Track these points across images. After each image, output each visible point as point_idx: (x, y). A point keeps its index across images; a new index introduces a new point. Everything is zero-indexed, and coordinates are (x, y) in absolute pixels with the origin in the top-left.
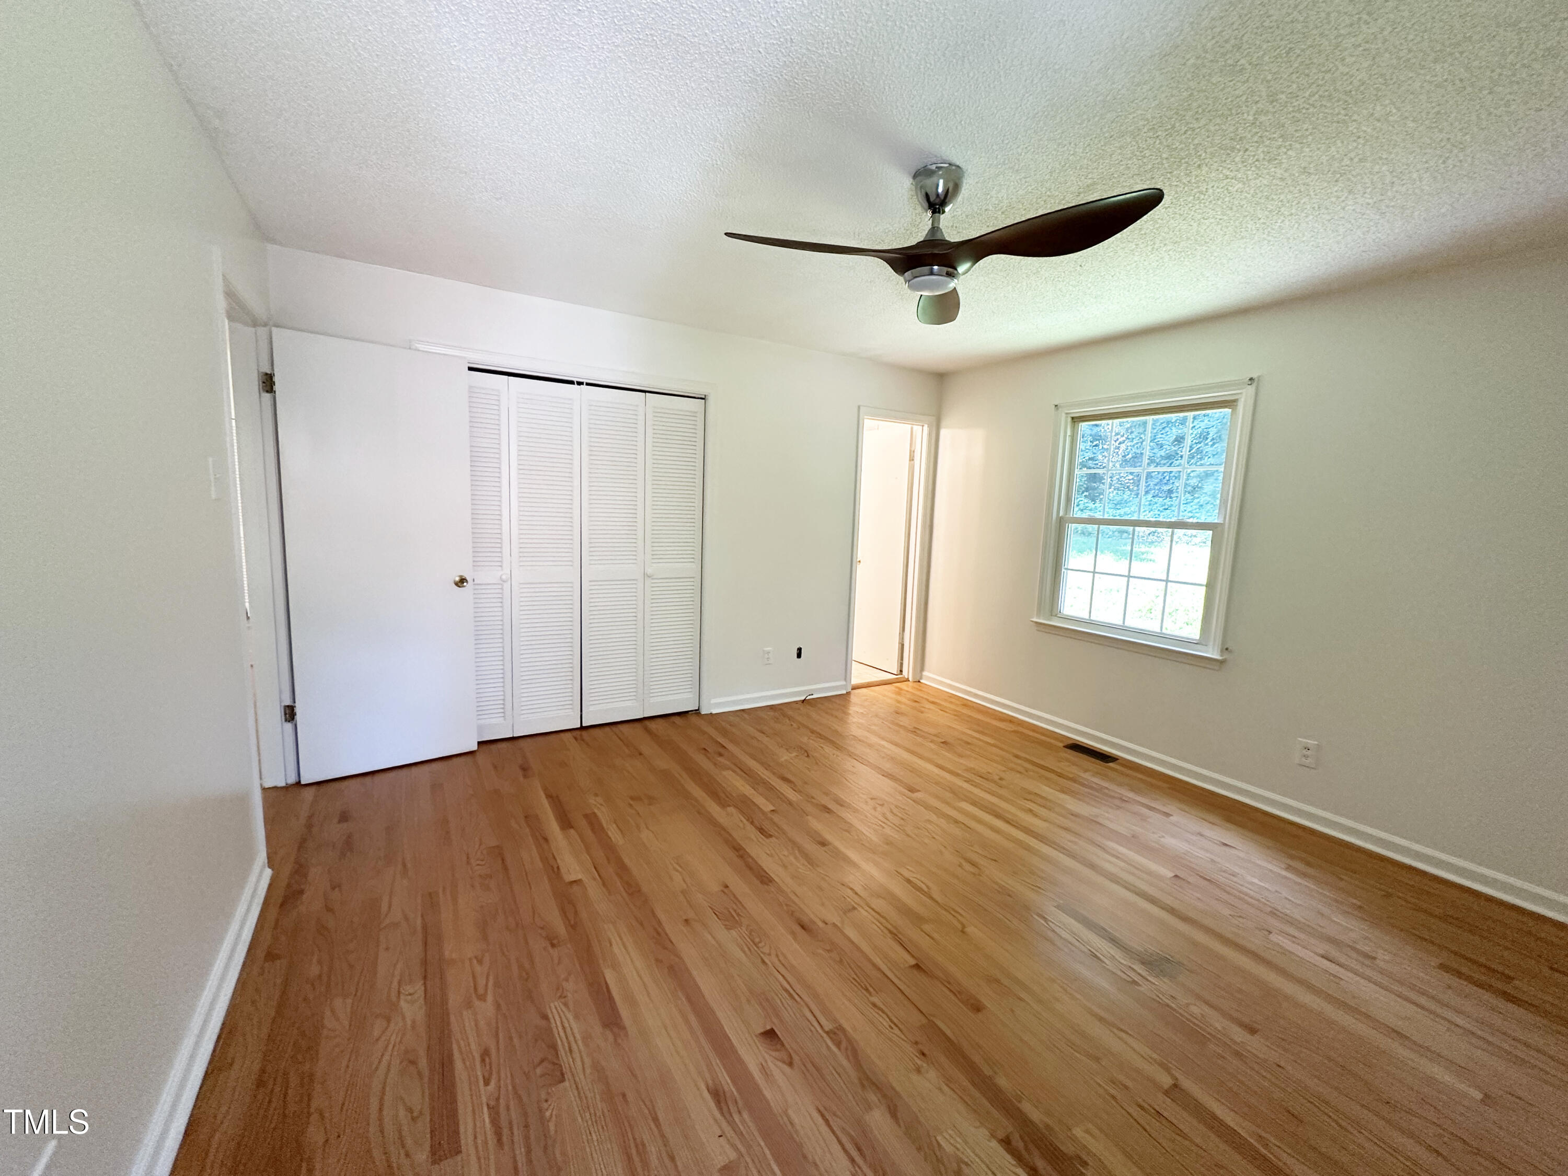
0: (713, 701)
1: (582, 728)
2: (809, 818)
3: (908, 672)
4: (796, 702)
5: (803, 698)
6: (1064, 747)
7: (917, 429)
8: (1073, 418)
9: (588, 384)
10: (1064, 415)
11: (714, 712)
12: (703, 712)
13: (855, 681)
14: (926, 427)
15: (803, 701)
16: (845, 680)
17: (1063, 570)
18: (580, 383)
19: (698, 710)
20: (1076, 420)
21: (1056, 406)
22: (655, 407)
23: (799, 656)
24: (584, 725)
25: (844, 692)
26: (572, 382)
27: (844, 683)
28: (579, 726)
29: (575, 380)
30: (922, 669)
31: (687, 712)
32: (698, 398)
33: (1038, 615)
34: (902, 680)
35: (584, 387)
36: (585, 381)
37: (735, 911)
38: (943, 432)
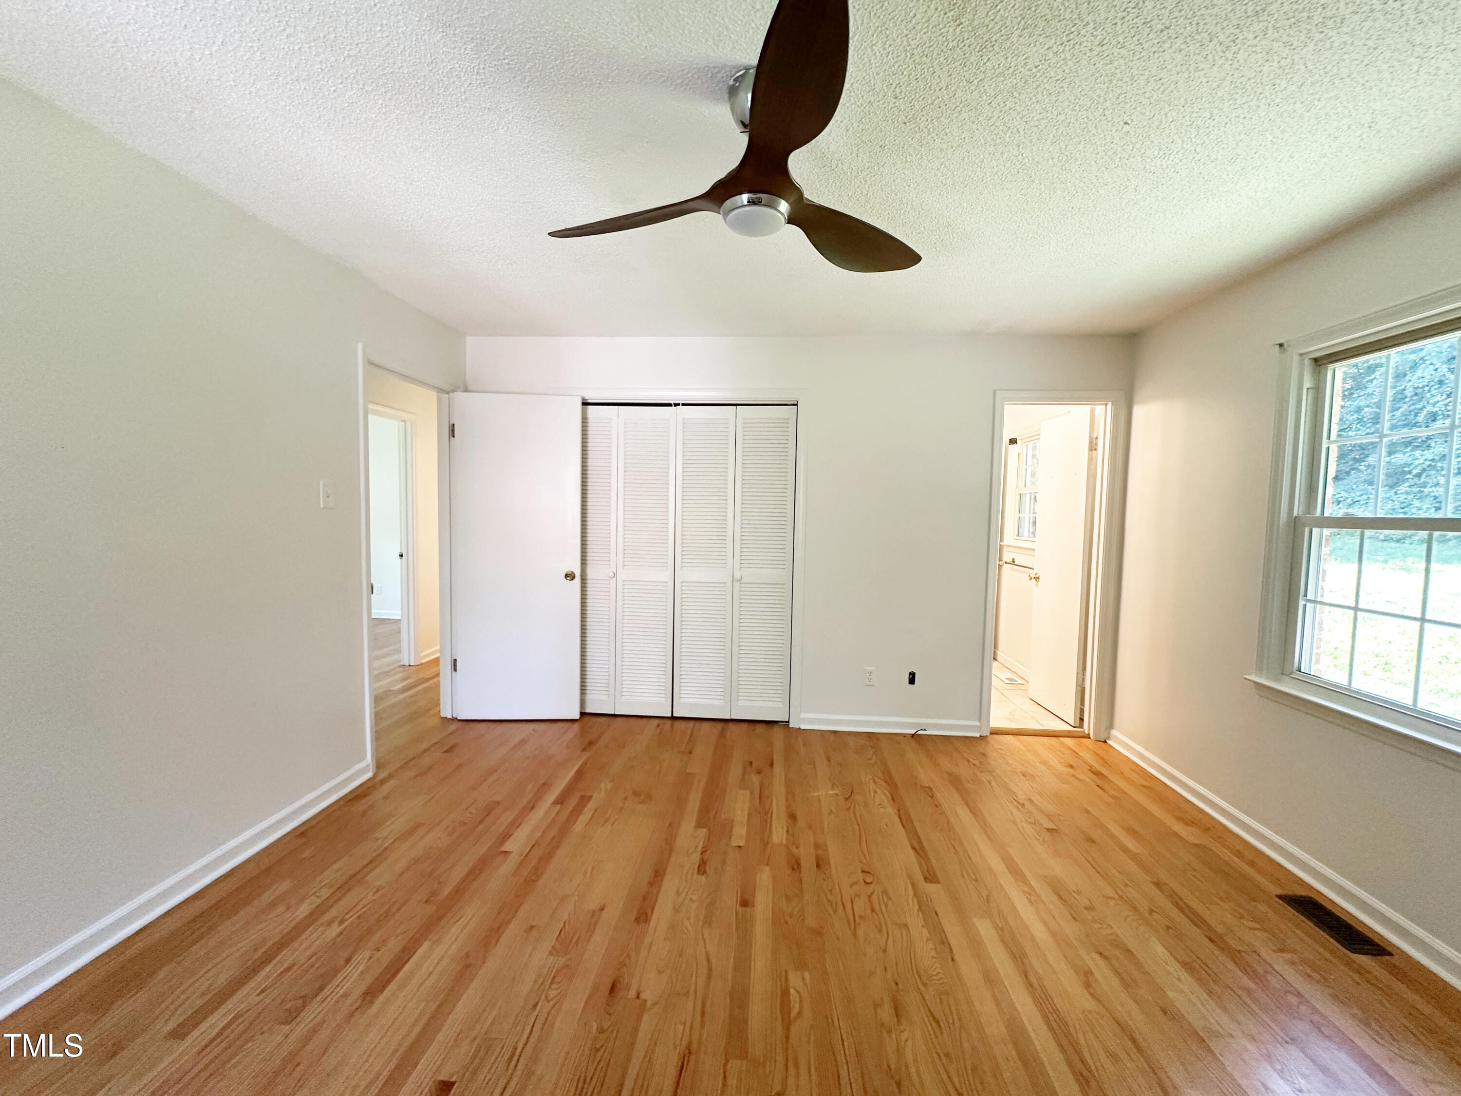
0: (803, 715)
1: (673, 718)
2: (767, 868)
3: (1089, 726)
4: (904, 735)
5: (913, 732)
6: (1280, 897)
7: (1100, 409)
8: (1316, 360)
9: (684, 405)
10: (1296, 358)
11: (803, 727)
12: (791, 725)
13: (996, 722)
14: (1109, 407)
15: (913, 735)
16: (980, 719)
17: (1302, 603)
18: (676, 405)
19: (788, 722)
20: (1320, 363)
21: (1281, 345)
22: (744, 419)
23: (912, 681)
24: (674, 715)
25: (978, 735)
26: (669, 405)
27: (977, 723)
28: (670, 716)
29: (672, 402)
30: (1111, 726)
31: (777, 722)
32: (791, 405)
33: (1259, 670)
34: (1082, 734)
35: (680, 407)
36: (681, 402)
37: (579, 938)
38: (1138, 411)
